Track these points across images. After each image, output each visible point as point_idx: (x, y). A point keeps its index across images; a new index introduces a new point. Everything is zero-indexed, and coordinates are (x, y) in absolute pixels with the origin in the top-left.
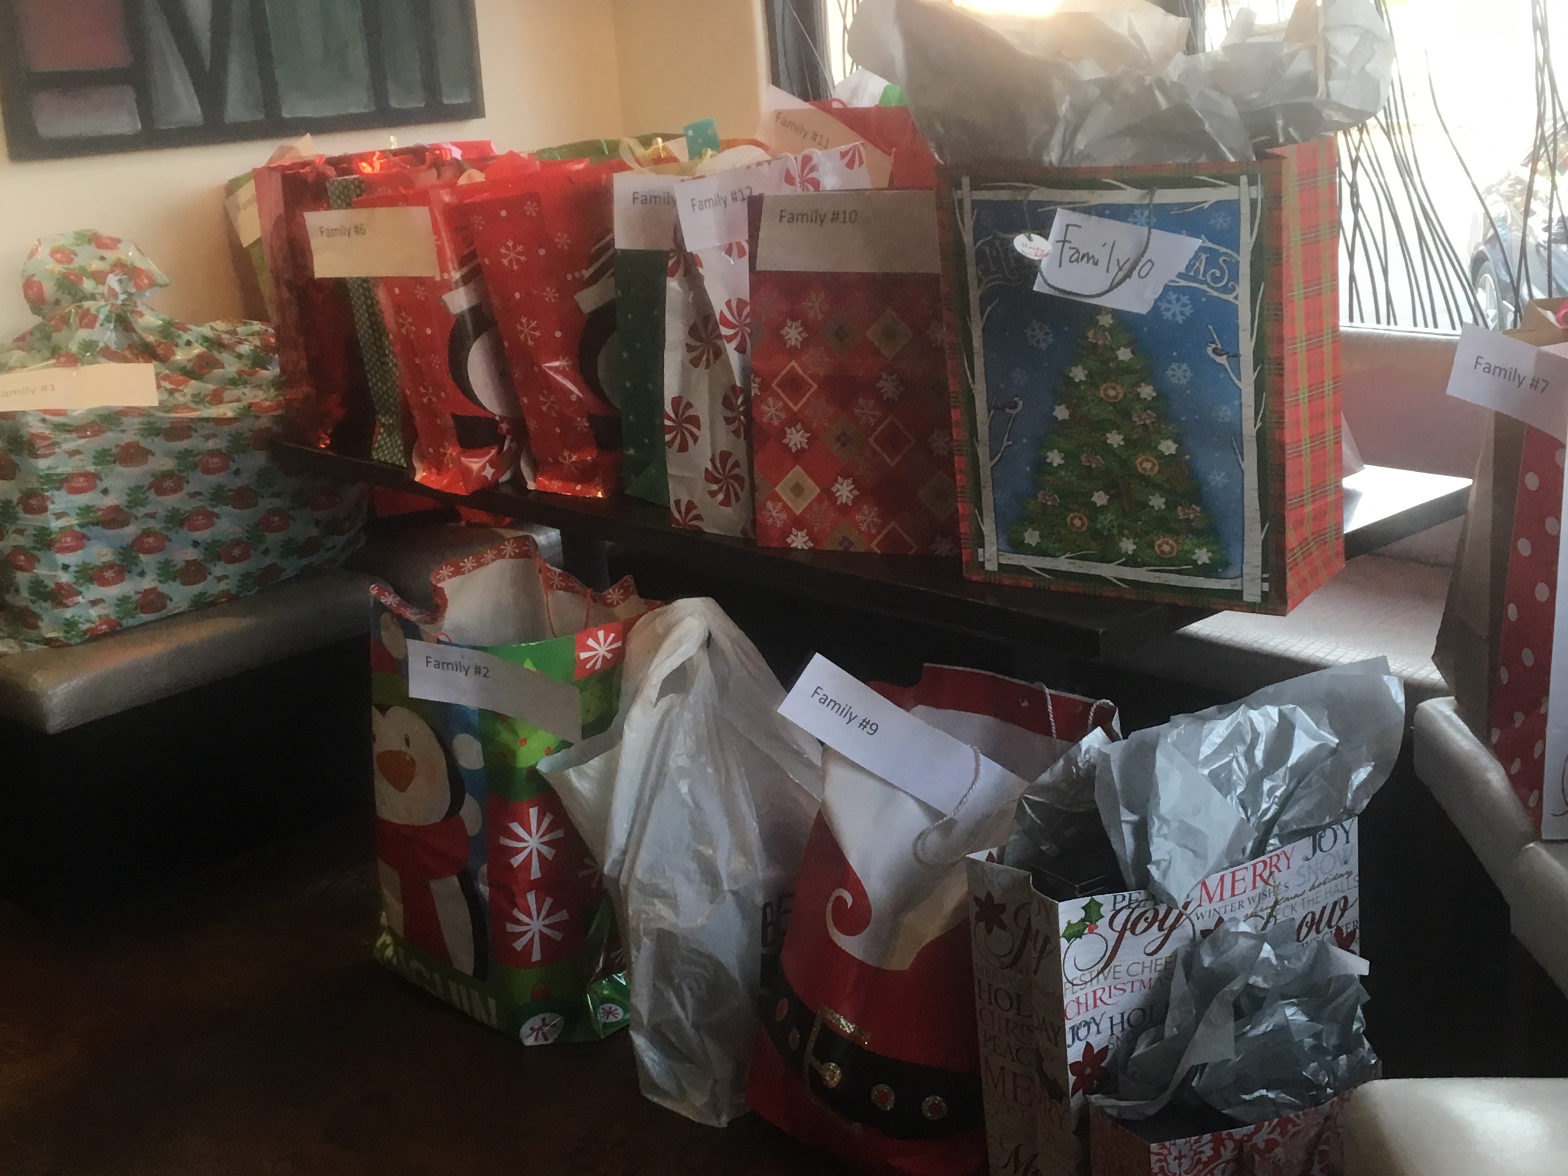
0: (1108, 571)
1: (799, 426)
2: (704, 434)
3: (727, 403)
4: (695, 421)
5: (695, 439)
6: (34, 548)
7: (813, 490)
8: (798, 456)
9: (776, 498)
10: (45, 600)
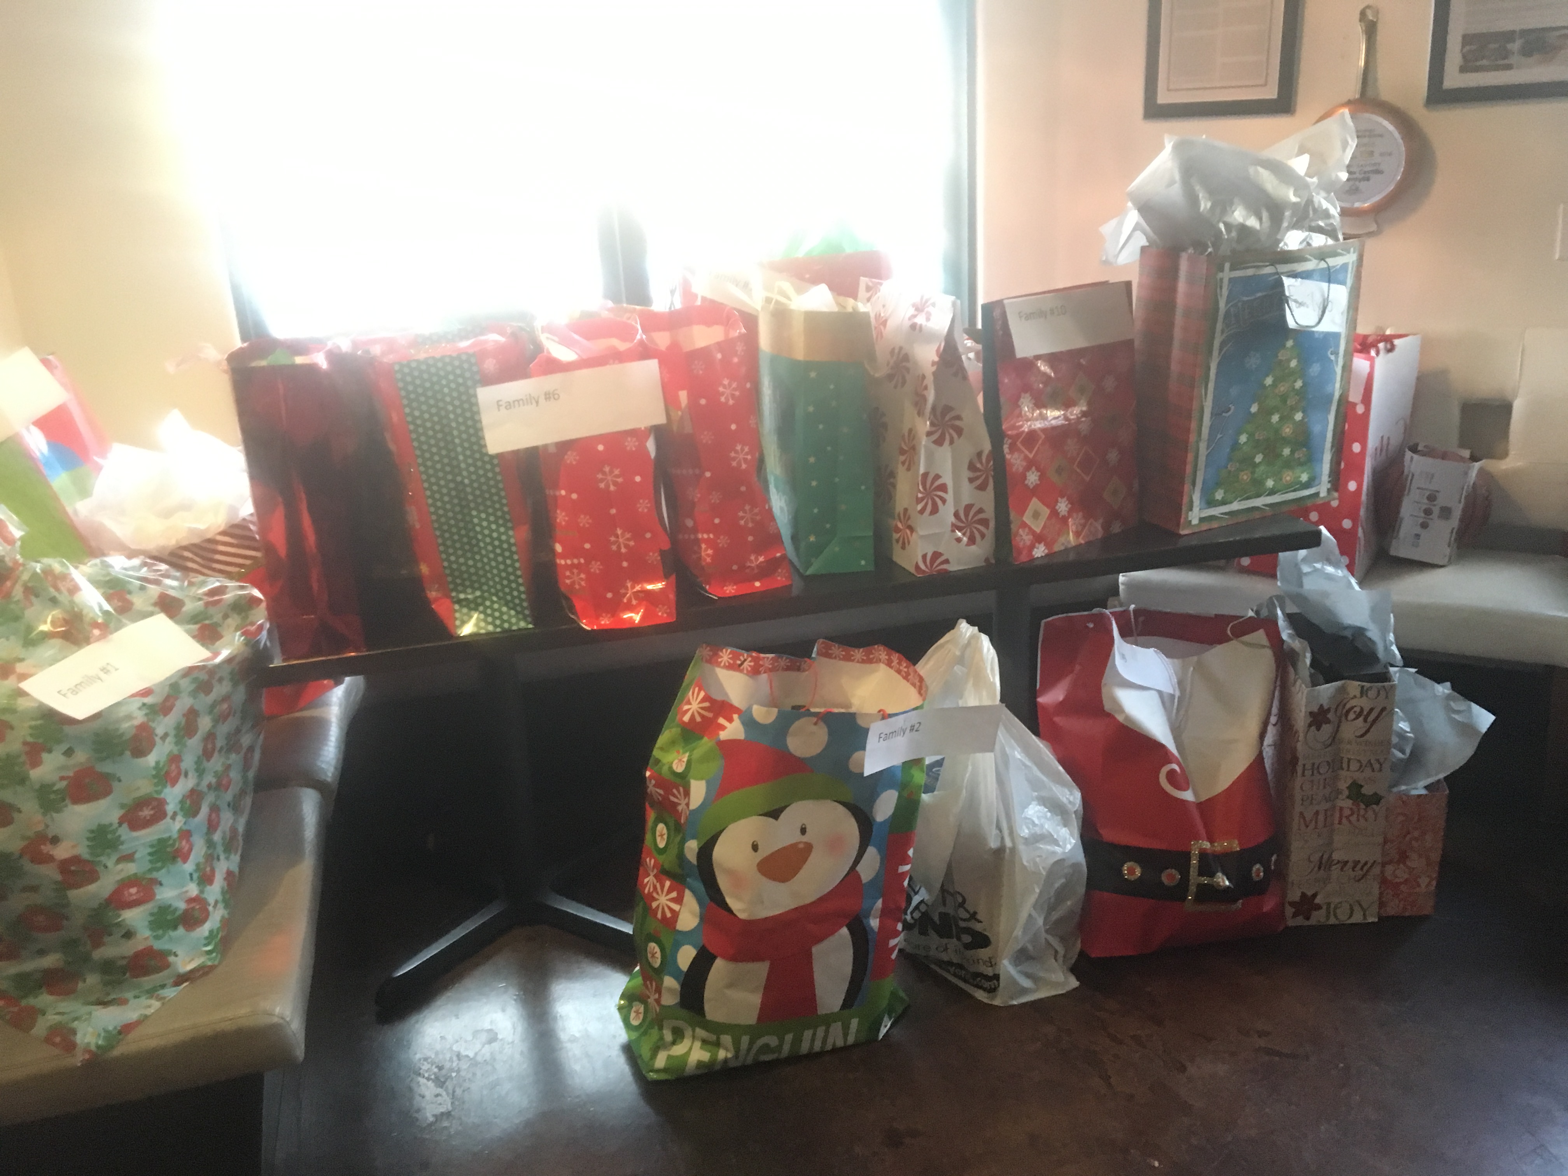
0: (1258, 502)
1: (1034, 468)
2: (949, 497)
3: (972, 467)
4: (943, 488)
5: (944, 501)
6: (150, 871)
7: (1046, 512)
8: (1034, 492)
9: (1024, 525)
10: (175, 928)
